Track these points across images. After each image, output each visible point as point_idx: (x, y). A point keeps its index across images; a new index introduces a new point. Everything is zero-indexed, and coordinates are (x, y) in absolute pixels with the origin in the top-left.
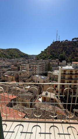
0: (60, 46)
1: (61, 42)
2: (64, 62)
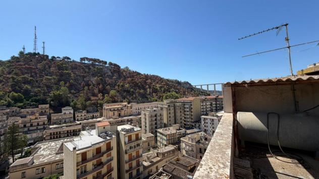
0: (50, 67)
1: (50, 58)
2: (67, 112)
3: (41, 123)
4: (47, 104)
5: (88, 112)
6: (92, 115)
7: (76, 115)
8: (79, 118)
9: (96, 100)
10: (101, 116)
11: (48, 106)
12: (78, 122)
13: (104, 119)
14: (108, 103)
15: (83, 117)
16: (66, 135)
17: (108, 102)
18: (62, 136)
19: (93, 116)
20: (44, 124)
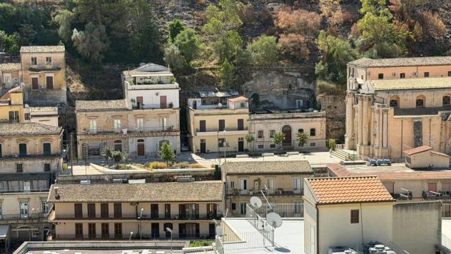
3: (34, 146)
4: (53, 42)
5: (258, 106)
6: (277, 127)
7: (194, 122)
8: (211, 139)
9: (304, 29)
10: (336, 136)
11: (57, 53)
12: (207, 164)
13: (351, 162)
14: (383, 54)
15: (232, 138)
16: (147, 227)
17: (381, 48)
18: (129, 227)
19: (287, 131)
20: (47, 151)
